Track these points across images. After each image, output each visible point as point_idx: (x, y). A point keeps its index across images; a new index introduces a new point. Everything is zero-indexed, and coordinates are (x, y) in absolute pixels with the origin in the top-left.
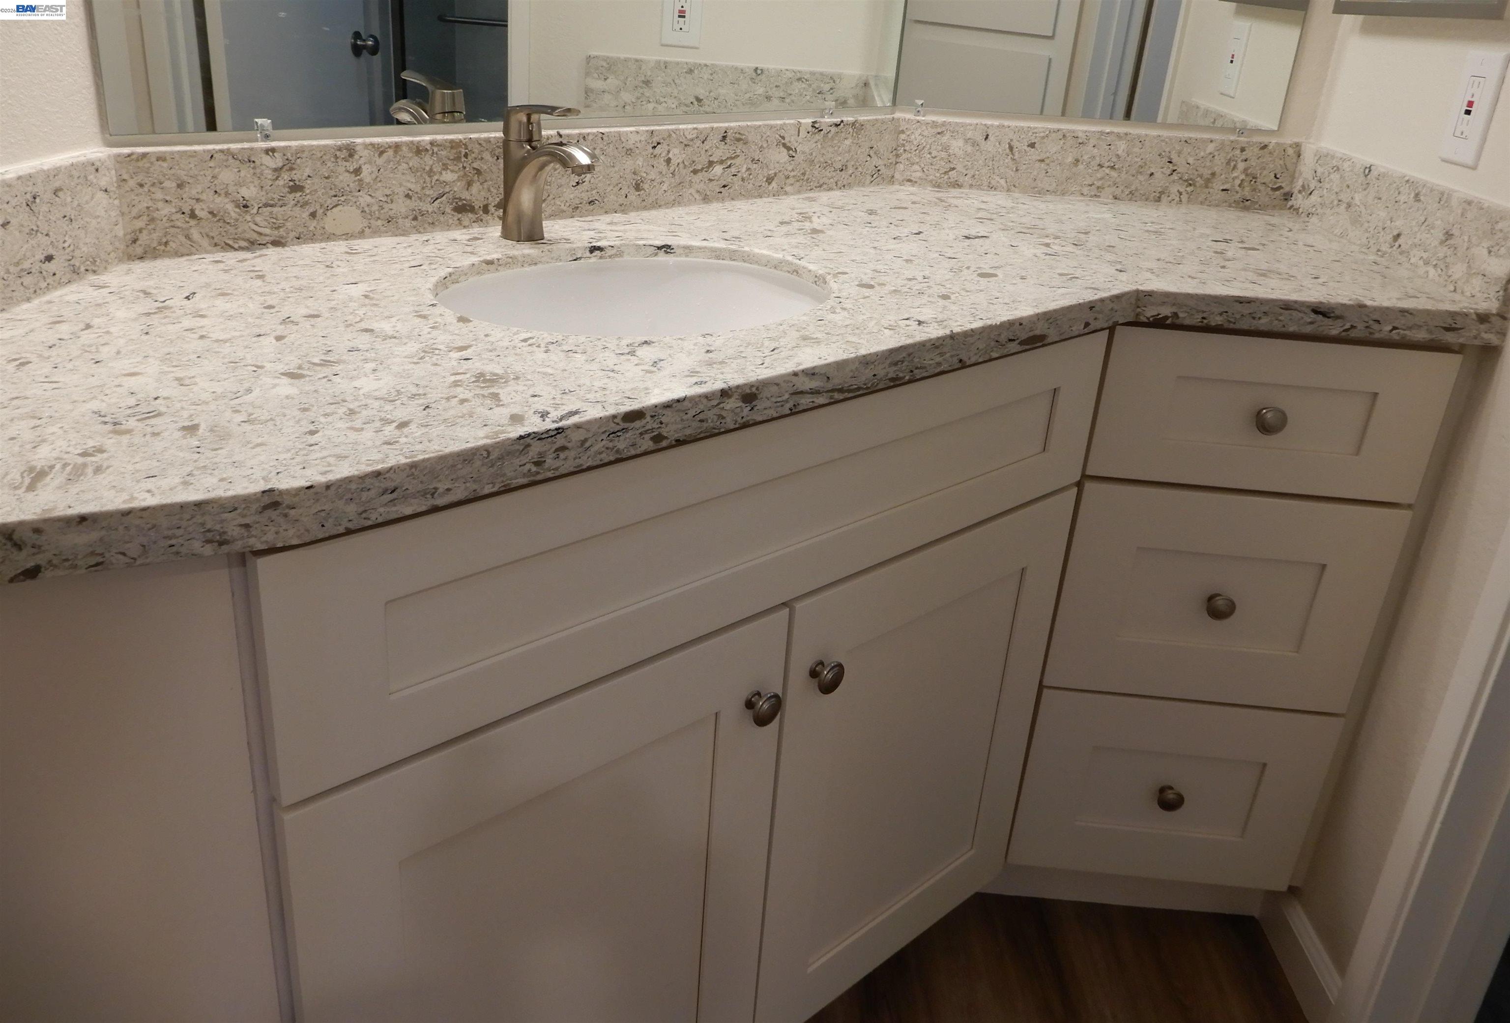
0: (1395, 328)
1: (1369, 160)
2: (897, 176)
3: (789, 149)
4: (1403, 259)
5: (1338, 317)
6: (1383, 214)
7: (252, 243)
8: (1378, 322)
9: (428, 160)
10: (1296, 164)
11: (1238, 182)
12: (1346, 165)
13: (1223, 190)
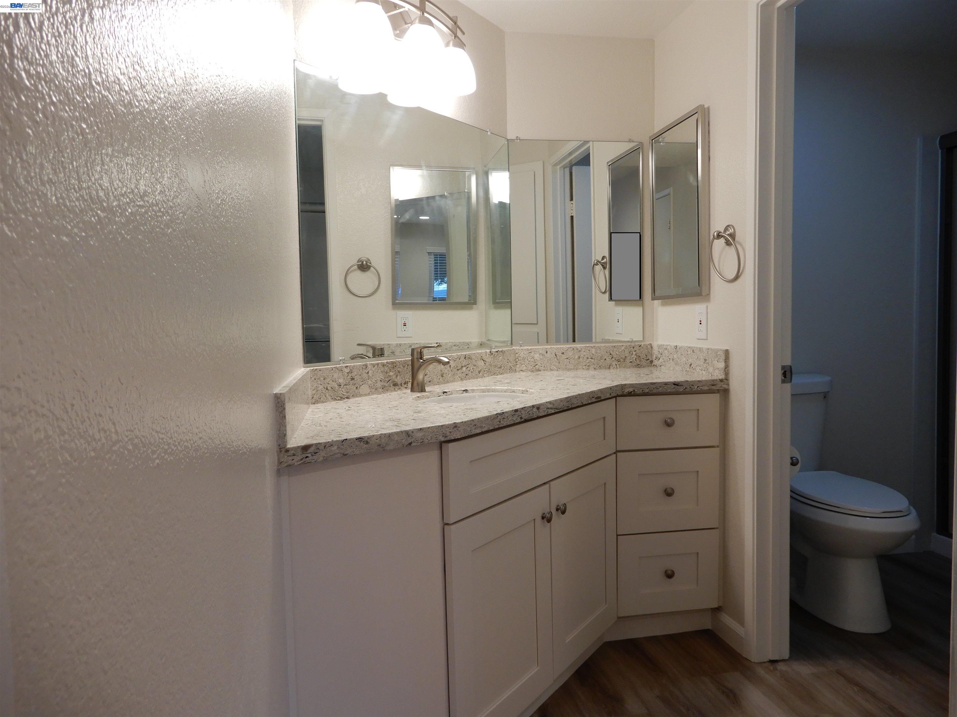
0: (698, 387)
1: (675, 344)
2: (517, 369)
3: (484, 361)
4: (694, 371)
5: (682, 385)
6: (684, 359)
7: (341, 398)
8: (693, 385)
9: (386, 368)
10: (652, 351)
11: (634, 359)
12: (669, 347)
13: (630, 362)
